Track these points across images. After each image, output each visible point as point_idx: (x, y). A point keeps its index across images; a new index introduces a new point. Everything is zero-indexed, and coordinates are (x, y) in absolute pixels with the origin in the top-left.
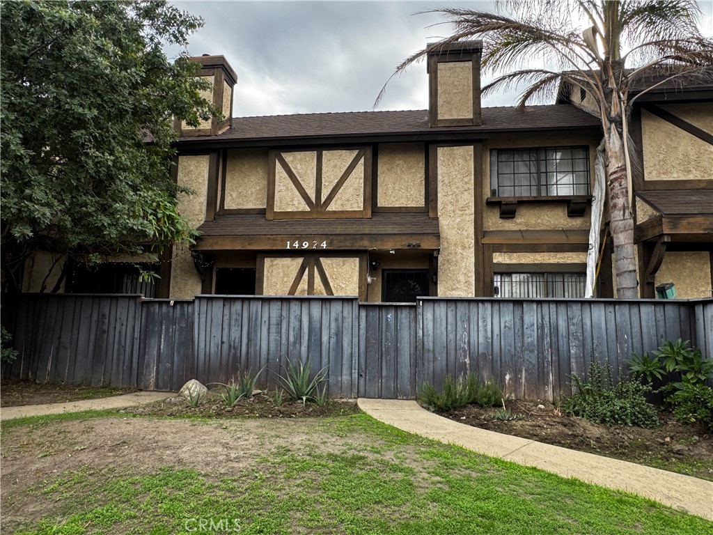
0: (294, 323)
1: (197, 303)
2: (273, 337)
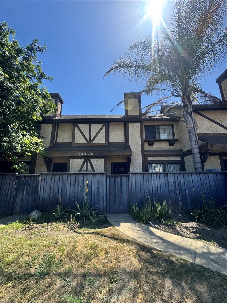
2: (72, 189)
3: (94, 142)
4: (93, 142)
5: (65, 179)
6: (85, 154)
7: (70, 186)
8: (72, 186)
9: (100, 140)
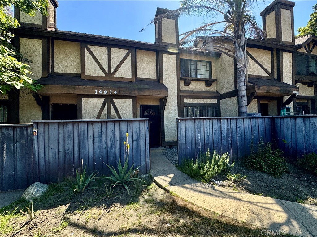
0: (110, 135)
1: (35, 126)
2: (97, 144)
3: (117, 75)
4: (115, 76)
5: (82, 129)
6: (106, 92)
7: (93, 140)
8: (97, 140)
9: (124, 73)
